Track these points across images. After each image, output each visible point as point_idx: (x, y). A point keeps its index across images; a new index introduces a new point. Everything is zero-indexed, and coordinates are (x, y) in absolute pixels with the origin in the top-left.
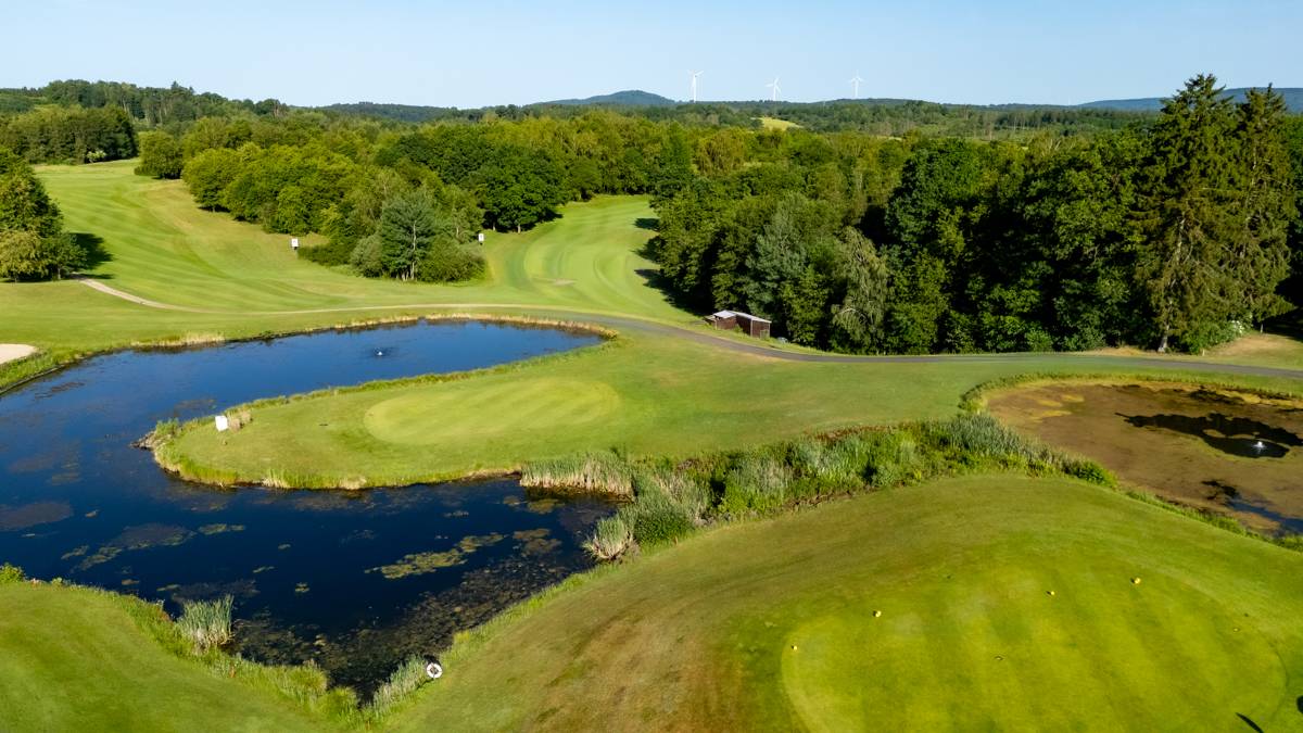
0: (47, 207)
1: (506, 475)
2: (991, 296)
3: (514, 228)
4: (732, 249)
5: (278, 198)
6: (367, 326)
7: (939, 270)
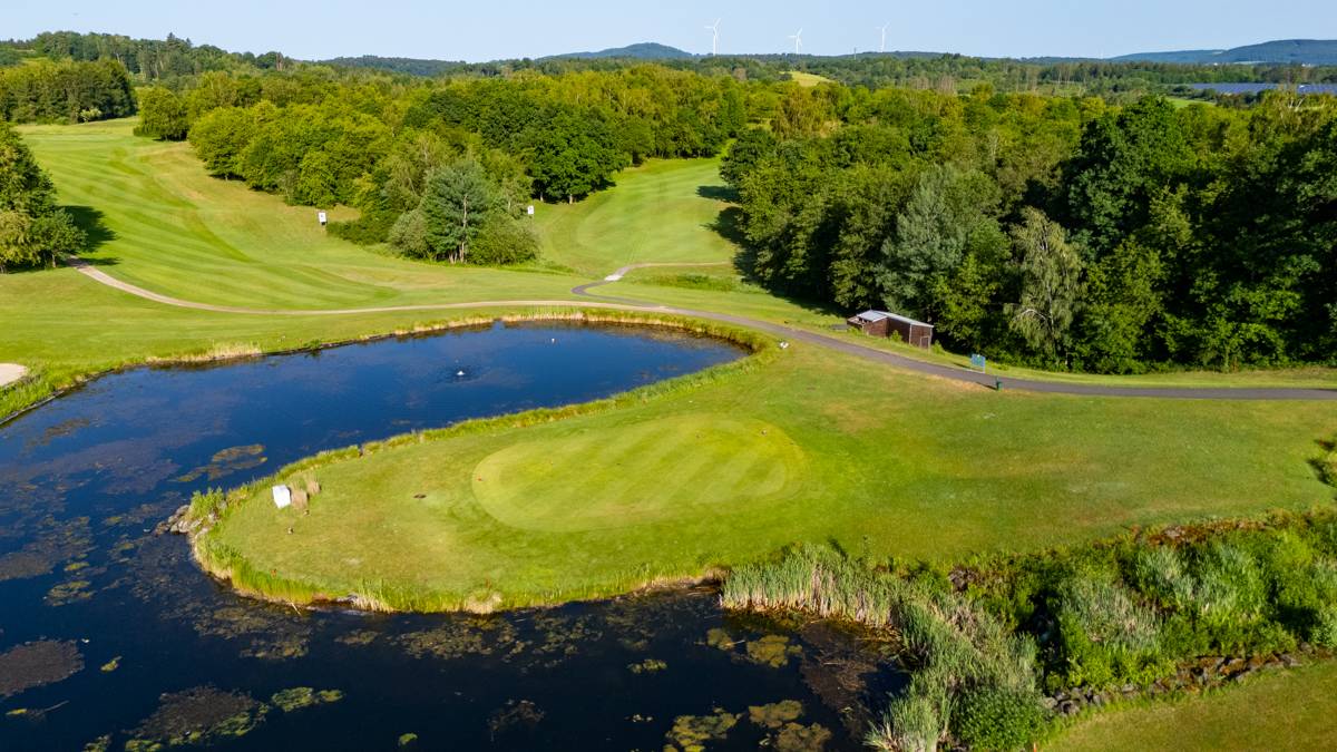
0: (37, 179)
1: (693, 587)
2: (1232, 298)
3: (565, 198)
4: (859, 231)
5: (300, 165)
6: (433, 331)
7: (1153, 264)
